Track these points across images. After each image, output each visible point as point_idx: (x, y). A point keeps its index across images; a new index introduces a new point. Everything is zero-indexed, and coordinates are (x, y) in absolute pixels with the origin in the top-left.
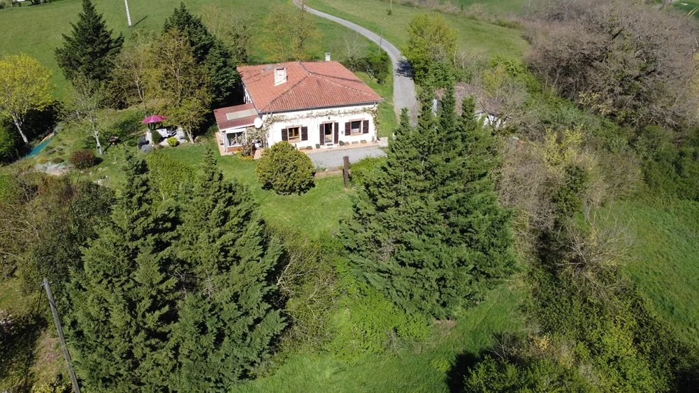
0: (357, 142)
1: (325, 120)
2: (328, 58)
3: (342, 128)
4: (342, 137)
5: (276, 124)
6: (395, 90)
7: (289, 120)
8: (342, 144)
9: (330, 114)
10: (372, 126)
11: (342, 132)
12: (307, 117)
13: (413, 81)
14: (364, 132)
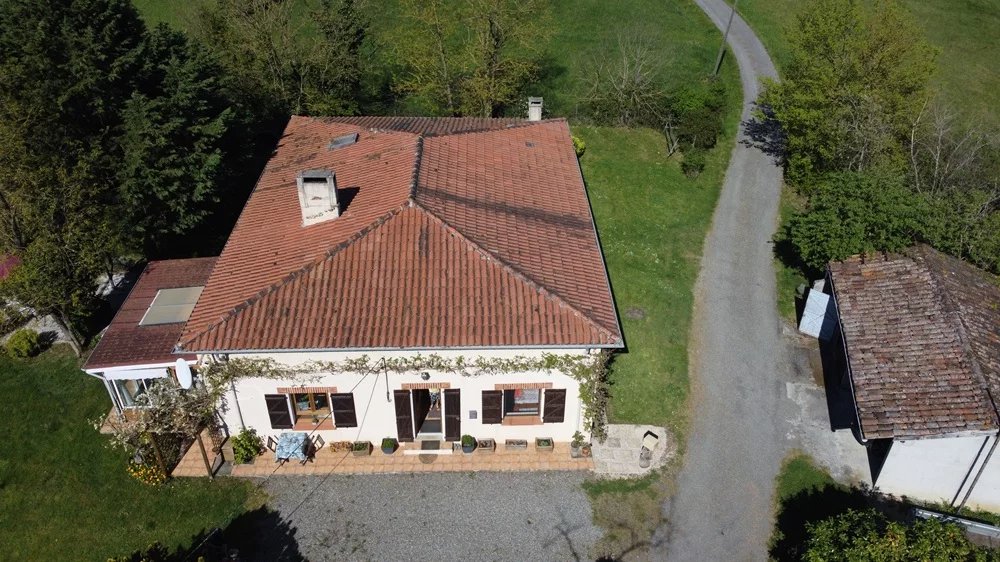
0: (523, 443)
1: (413, 379)
2: (535, 113)
3: (471, 402)
4: (472, 426)
5: (244, 384)
6: (722, 201)
7: (290, 374)
8: (471, 444)
9: (429, 365)
10: (574, 406)
11: (473, 415)
12: (349, 369)
13: (780, 169)
14: (546, 420)
